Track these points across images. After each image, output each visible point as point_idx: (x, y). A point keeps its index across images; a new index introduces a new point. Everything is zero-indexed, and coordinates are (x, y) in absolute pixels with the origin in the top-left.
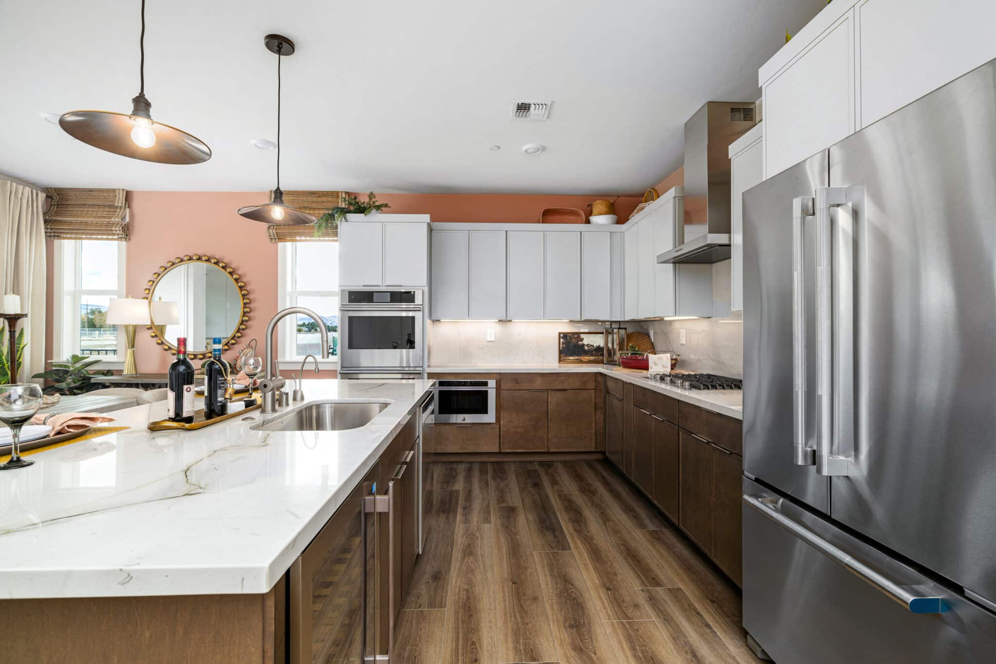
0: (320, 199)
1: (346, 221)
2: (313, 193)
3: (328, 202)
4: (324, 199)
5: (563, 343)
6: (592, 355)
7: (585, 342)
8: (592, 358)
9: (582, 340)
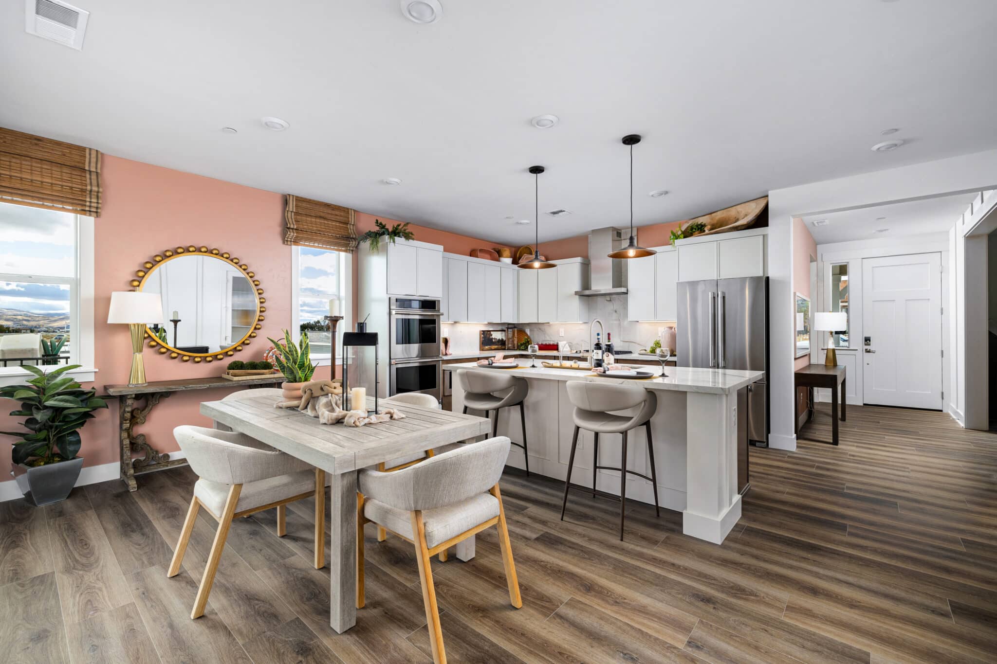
0: (333, 212)
1: (394, 242)
2: (328, 206)
3: (341, 216)
4: (337, 213)
5: (483, 338)
6: (496, 345)
7: (493, 337)
8: (496, 347)
9: (492, 335)
